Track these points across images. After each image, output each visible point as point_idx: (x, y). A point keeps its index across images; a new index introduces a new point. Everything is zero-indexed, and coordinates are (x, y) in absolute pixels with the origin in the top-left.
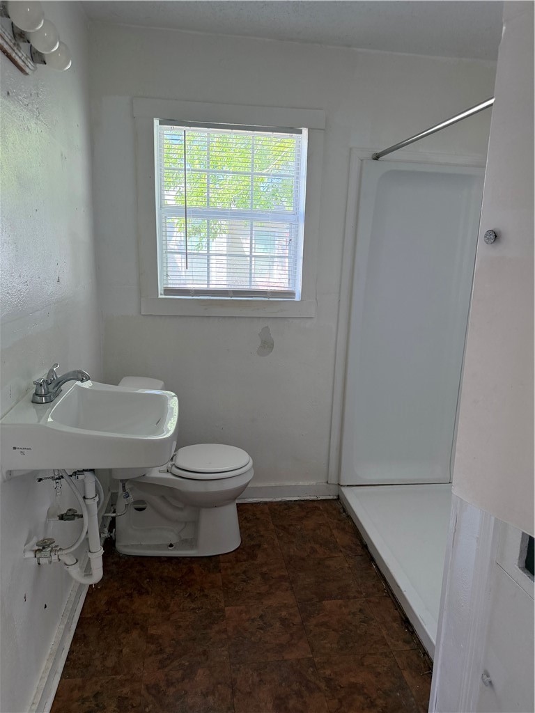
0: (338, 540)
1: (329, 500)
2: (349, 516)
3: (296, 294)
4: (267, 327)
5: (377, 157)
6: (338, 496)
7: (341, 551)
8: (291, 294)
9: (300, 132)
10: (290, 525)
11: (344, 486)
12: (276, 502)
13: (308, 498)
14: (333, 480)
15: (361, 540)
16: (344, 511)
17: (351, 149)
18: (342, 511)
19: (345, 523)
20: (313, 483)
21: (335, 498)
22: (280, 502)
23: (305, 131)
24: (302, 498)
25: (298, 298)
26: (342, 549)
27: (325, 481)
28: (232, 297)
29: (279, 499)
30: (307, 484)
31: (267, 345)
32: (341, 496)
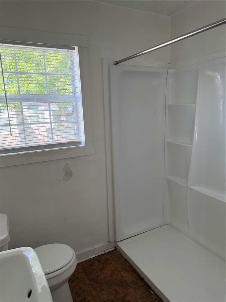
0: (126, 279)
1: (111, 251)
2: (125, 260)
3: (82, 142)
4: (67, 164)
5: (117, 63)
6: (115, 247)
7: (131, 287)
8: (79, 143)
9: (74, 49)
10: (97, 277)
11: (118, 242)
12: (83, 262)
13: (101, 253)
14: (112, 240)
15: (138, 275)
16: (122, 257)
17: (102, 59)
18: (120, 256)
19: (125, 265)
20: (102, 244)
21: (114, 249)
22: (86, 261)
23: (76, 48)
24: (97, 255)
25: (83, 144)
26: (131, 285)
27: (108, 241)
28: (43, 149)
29: (85, 259)
30: (99, 246)
31: (68, 174)
32: (117, 247)
